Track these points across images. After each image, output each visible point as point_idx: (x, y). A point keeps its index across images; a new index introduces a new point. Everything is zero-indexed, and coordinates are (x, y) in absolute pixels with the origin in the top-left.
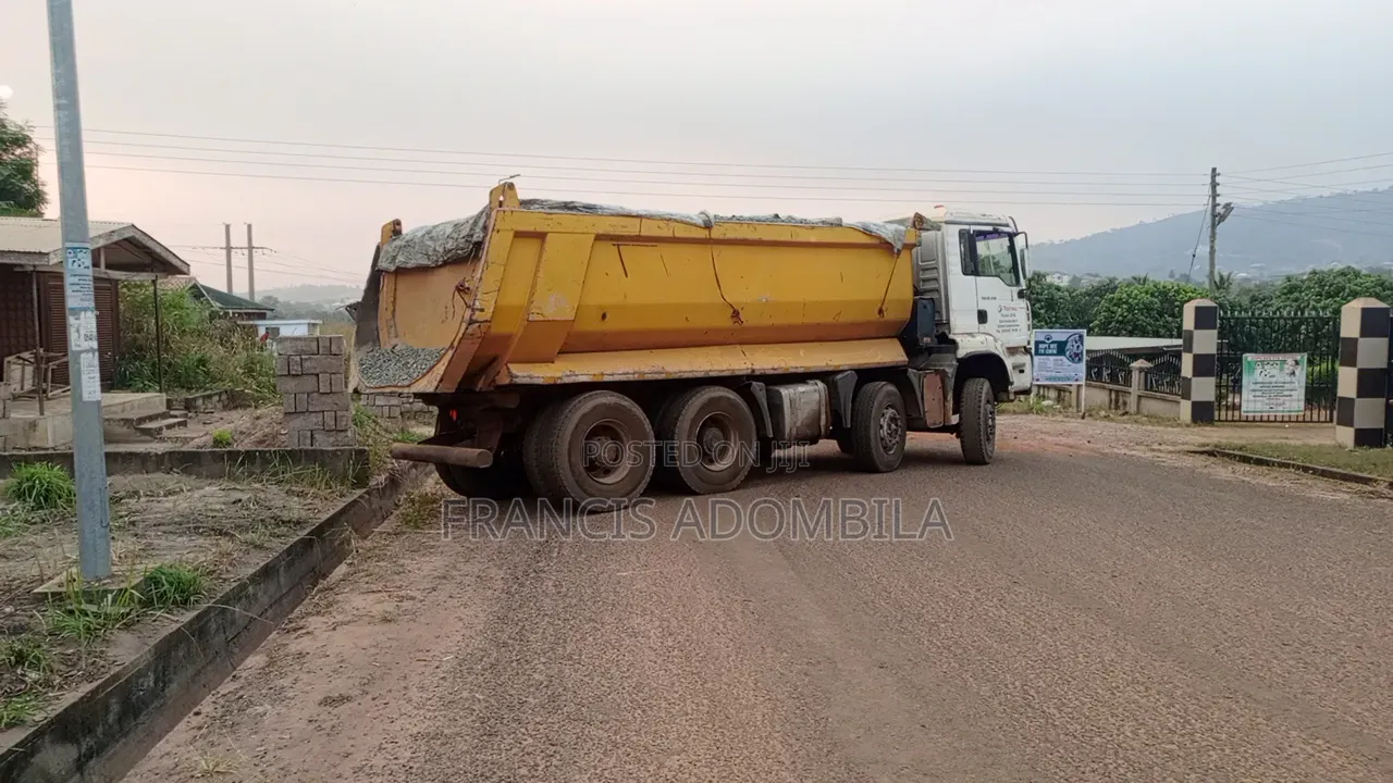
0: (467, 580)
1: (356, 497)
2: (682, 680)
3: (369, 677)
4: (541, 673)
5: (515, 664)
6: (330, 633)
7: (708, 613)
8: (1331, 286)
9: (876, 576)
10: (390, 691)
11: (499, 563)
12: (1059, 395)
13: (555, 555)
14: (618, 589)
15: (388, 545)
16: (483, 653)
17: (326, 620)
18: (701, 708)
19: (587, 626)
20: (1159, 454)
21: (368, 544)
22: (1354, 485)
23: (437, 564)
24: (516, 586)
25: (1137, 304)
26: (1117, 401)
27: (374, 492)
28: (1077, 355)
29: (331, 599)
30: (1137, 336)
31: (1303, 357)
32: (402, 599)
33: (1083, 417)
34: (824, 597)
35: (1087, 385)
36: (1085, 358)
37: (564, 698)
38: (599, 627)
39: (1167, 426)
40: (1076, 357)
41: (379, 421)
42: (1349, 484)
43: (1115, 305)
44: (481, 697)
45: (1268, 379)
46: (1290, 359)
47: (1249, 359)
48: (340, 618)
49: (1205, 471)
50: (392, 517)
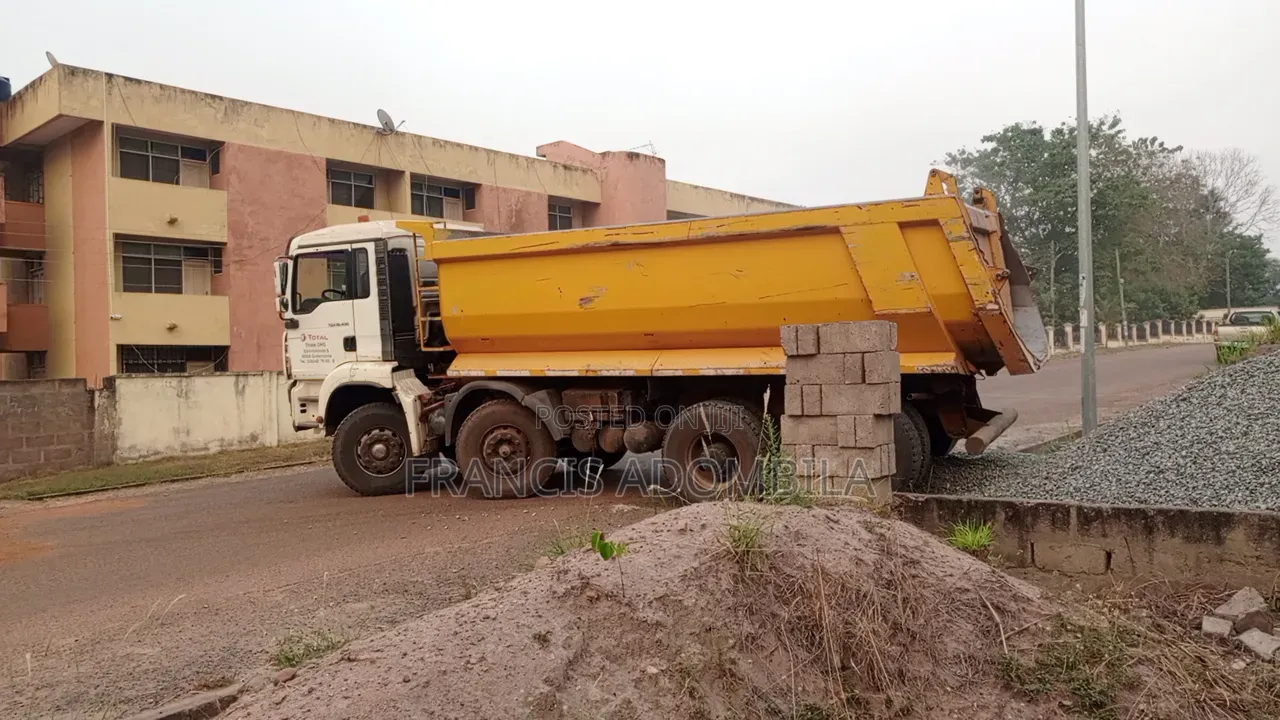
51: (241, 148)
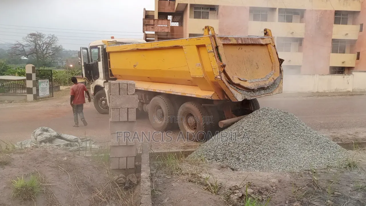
31: (48, 80)
45: (43, 87)
46: (46, 81)
47: (40, 81)
51: (224, 7)
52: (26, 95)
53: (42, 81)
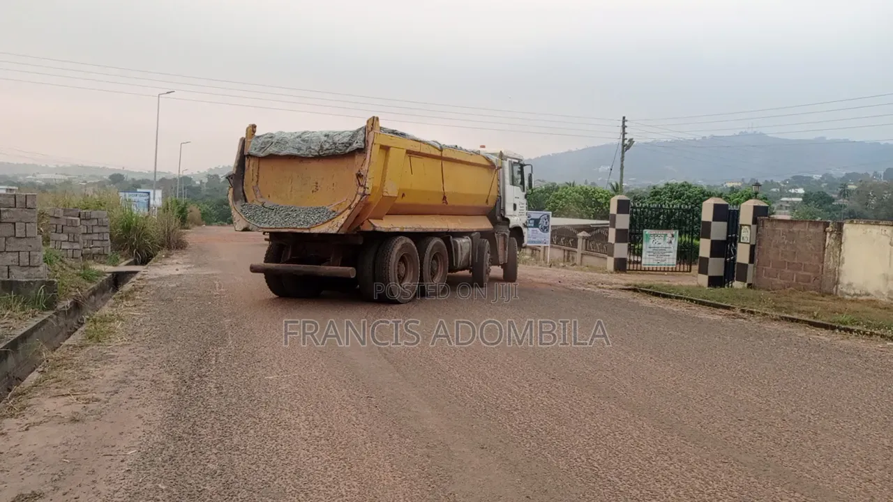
0: (143, 383)
1: (45, 317)
2: (333, 465)
3: (60, 473)
4: (213, 463)
5: (191, 455)
6: (22, 433)
7: (342, 408)
8: (677, 192)
9: (458, 376)
10: (80, 485)
11: (168, 369)
12: (533, 253)
13: (213, 362)
14: (268, 390)
15: (74, 356)
16: (161, 447)
17: (19, 422)
18: (353, 489)
19: (247, 421)
20: (605, 290)
21: (57, 354)
22: (723, 311)
23: (117, 371)
24: (184, 388)
25: (571, 199)
26: (568, 257)
27: (61, 313)
28: (545, 228)
29: (24, 403)
30: (570, 217)
31: (676, 232)
32: (88, 401)
33: (550, 266)
34: (426, 393)
35: (551, 247)
36: (550, 230)
37: (237, 485)
38: (257, 421)
39: (599, 273)
40: (545, 229)
41: (66, 260)
42: (721, 310)
43: (558, 199)
44: (164, 487)
45: (656, 245)
46: (669, 233)
47: (647, 233)
48: (32, 419)
49: (635, 301)
50: (77, 333)
52: (606, 258)
53: (653, 232)
